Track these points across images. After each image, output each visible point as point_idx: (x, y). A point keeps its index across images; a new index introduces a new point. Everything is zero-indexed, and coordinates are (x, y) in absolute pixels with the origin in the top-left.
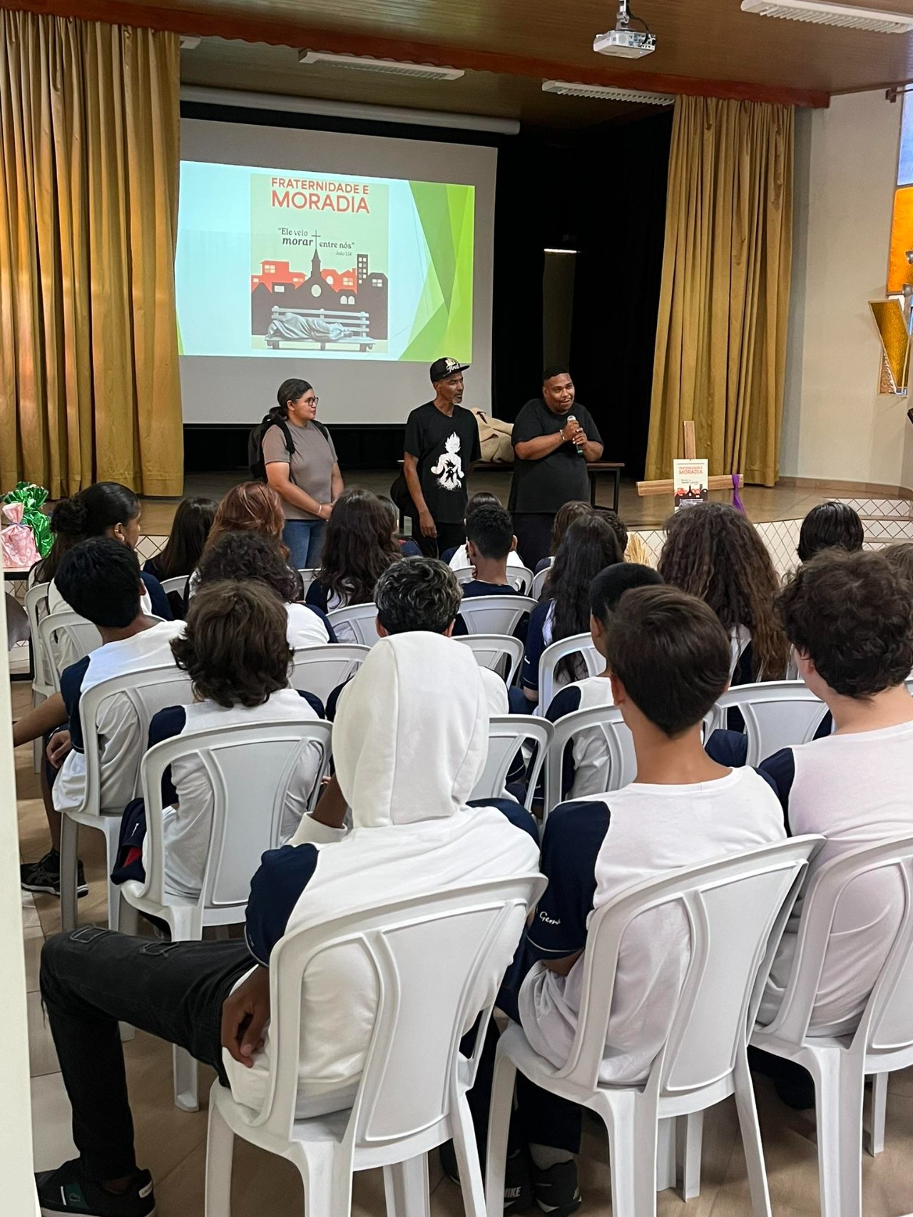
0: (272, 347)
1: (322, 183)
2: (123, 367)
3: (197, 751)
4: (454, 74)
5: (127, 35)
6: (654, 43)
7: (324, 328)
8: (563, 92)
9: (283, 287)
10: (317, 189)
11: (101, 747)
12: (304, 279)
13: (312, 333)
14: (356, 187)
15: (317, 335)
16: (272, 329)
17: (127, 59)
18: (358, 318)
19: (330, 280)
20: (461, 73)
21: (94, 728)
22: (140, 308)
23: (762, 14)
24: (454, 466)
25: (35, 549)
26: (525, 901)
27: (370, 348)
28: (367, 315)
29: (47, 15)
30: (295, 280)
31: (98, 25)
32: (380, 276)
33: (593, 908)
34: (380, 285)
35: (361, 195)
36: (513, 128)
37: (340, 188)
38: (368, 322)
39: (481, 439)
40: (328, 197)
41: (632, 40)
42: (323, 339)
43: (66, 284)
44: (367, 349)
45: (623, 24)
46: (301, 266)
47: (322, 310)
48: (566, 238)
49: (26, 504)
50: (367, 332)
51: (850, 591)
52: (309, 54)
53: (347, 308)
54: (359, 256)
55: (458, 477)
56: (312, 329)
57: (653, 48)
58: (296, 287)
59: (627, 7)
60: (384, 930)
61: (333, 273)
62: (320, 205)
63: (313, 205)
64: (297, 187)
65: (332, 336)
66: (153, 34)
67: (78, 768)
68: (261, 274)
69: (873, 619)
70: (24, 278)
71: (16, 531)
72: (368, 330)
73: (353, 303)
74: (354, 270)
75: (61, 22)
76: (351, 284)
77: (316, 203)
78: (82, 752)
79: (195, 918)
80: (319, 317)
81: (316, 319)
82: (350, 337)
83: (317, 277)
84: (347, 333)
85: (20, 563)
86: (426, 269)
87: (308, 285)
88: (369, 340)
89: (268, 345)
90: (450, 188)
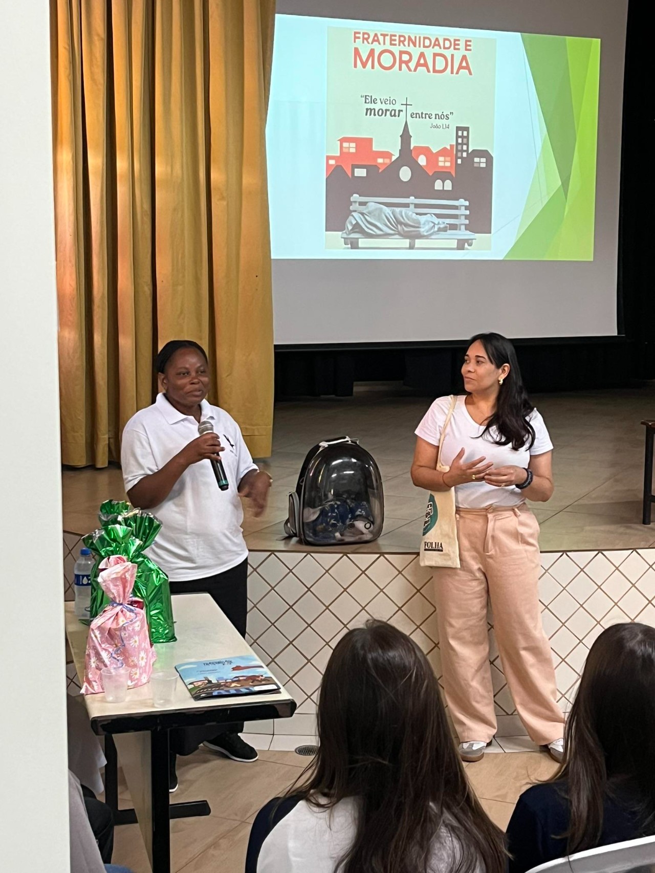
0: (349, 246)
1: (416, 37)
2: (197, 280)
7: (414, 220)
9: (365, 170)
10: (409, 45)
12: (391, 159)
13: (399, 226)
14: (457, 42)
15: (406, 229)
16: (351, 223)
18: (456, 208)
19: (422, 160)
22: (222, 198)
27: (470, 245)
28: (467, 203)
30: (380, 161)
32: (484, 154)
34: (483, 165)
35: (463, 52)
37: (437, 43)
38: (468, 212)
40: (422, 55)
42: (412, 235)
43: (122, 165)
44: (466, 245)
46: (387, 142)
47: (412, 198)
50: (466, 225)
53: (443, 194)
54: (458, 129)
56: (399, 222)
58: (380, 171)
61: (426, 151)
62: (412, 65)
63: (404, 66)
64: (384, 44)
65: (423, 230)
68: (338, 154)
71: (122, 621)
72: (467, 222)
73: (451, 189)
74: (452, 146)
76: (448, 164)
77: (407, 63)
80: (409, 207)
81: (404, 210)
82: (446, 231)
83: (407, 155)
84: (442, 226)
86: (539, 144)
87: (395, 166)
88: (467, 235)
89: (345, 244)
90: (571, 41)
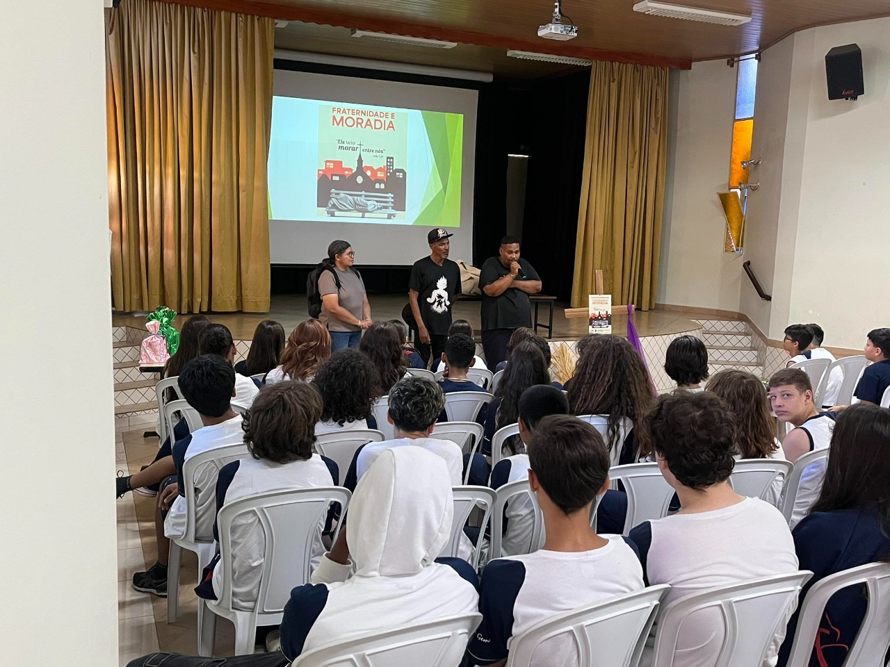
0: (330, 215)
1: (365, 111)
2: (232, 229)
3: (254, 508)
4: (450, 45)
5: (241, 19)
6: (576, 31)
7: (364, 203)
8: (521, 57)
9: (339, 177)
10: (362, 115)
11: (196, 495)
12: (352, 172)
13: (357, 206)
14: (387, 114)
15: (360, 207)
16: (331, 203)
17: (240, 35)
18: (387, 198)
19: (369, 173)
20: (455, 44)
21: (192, 483)
22: (244, 191)
23: (647, 13)
24: (442, 298)
25: (165, 351)
26: (466, 631)
27: (394, 217)
29: (190, 6)
30: (346, 172)
31: (223, 13)
32: (402, 171)
33: (512, 635)
34: (401, 177)
35: (390, 119)
36: (488, 78)
37: (376, 114)
38: (393, 200)
39: (462, 279)
40: (369, 120)
41: (562, 30)
42: (364, 210)
43: (196, 175)
44: (392, 217)
45: (557, 20)
46: (350, 163)
47: (363, 192)
48: (522, 147)
49: (162, 321)
50: (392, 207)
51: (693, 418)
52: (358, 32)
53: (380, 191)
54: (388, 158)
55: (445, 305)
56: (356, 204)
57: (576, 35)
58: (347, 177)
59: (559, 9)
60: (368, 653)
61: (371, 168)
62: (363, 125)
63: (359, 125)
64: (349, 114)
65: (369, 208)
66: (258, 19)
67: (181, 509)
68: (324, 168)
69: (707, 438)
70: (170, 171)
71: (154, 340)
72: (393, 205)
73: (383, 187)
74: (384, 166)
75: (199, 11)
76: (382, 175)
77: (361, 124)
78: (184, 496)
79: (252, 620)
80: (362, 196)
81: (359, 198)
82: (381, 209)
83: (361, 170)
84: (379, 207)
85: (156, 361)
86: (431, 167)
87: (355, 176)
88: (393, 212)
89: (328, 214)
90: (447, 114)
